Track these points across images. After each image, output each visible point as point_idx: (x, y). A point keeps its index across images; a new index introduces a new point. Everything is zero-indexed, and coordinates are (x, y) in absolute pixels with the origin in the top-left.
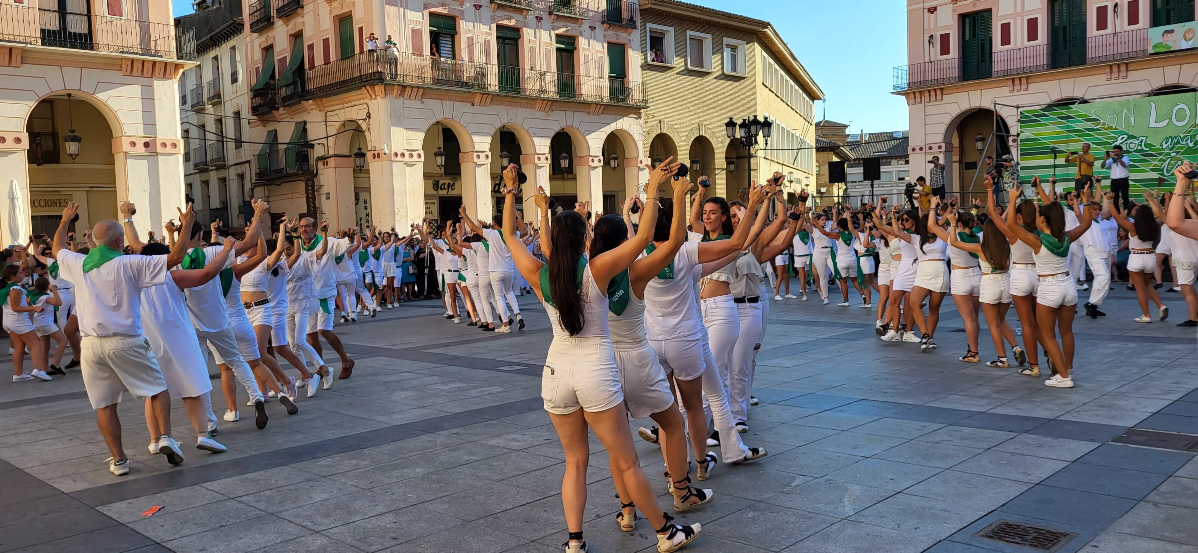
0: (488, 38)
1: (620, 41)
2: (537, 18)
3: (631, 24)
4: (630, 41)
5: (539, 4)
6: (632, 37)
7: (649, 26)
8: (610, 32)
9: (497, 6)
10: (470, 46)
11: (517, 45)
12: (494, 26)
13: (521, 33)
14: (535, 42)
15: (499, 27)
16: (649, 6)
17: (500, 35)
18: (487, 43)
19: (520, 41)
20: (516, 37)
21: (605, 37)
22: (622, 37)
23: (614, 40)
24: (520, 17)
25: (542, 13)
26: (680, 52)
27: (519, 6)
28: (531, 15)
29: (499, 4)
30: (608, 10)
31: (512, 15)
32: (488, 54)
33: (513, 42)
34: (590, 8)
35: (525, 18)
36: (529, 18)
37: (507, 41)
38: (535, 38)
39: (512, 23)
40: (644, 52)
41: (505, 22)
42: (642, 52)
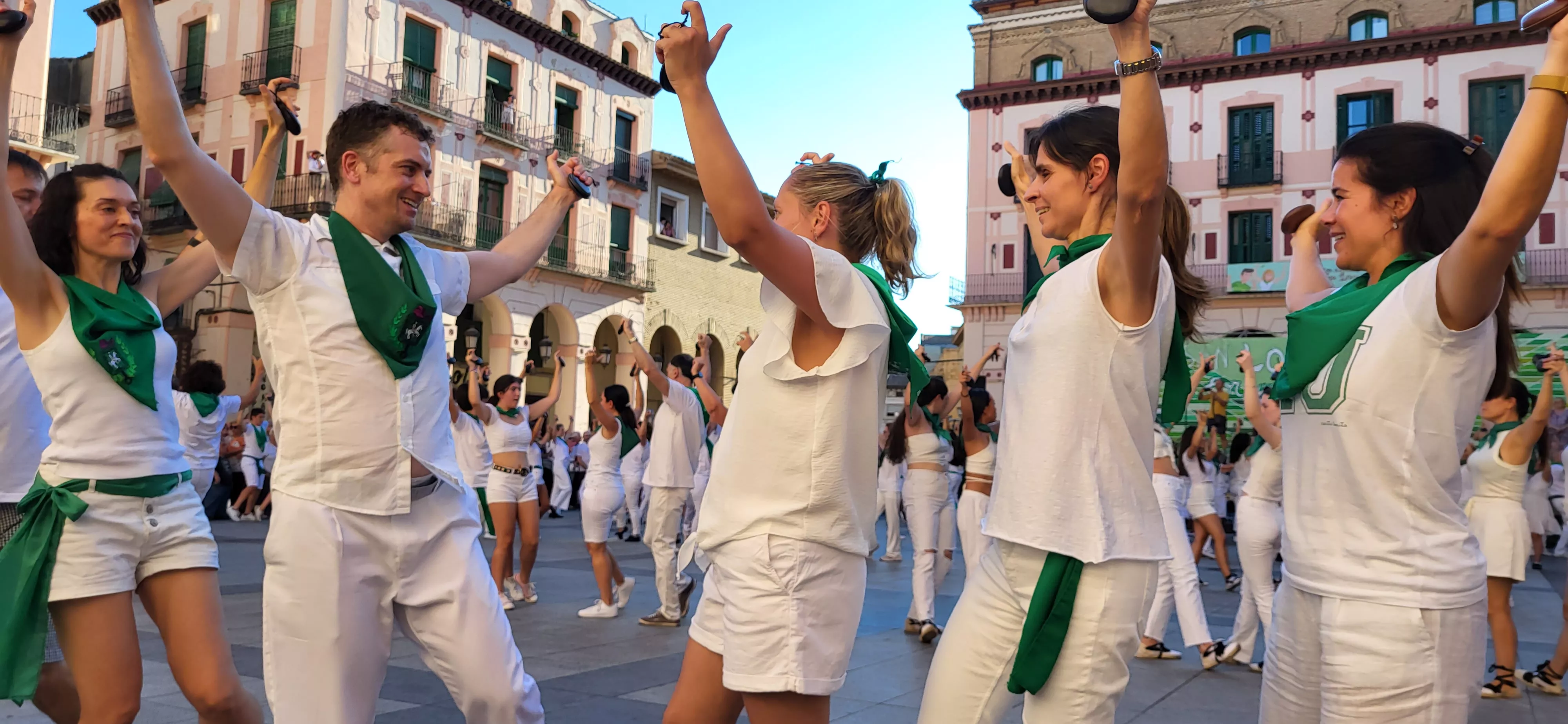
0: (469, 177)
1: (627, 204)
2: (531, 161)
3: (641, 185)
4: (638, 205)
5: (534, 144)
6: (640, 201)
7: (661, 190)
8: (616, 192)
9: (484, 139)
10: (446, 184)
11: (501, 192)
12: (477, 164)
13: (509, 176)
14: (525, 191)
15: (484, 167)
16: (665, 166)
17: (484, 176)
18: (467, 185)
19: (506, 188)
20: (503, 181)
21: (609, 196)
22: (628, 199)
23: (619, 202)
24: (510, 157)
25: (538, 156)
26: (694, 229)
27: (511, 143)
28: (524, 157)
29: (488, 137)
30: (616, 164)
31: (502, 152)
32: (466, 196)
33: (497, 187)
34: (595, 158)
35: (517, 158)
36: (521, 159)
37: (490, 186)
38: (527, 185)
39: (500, 163)
40: (653, 222)
41: (492, 161)
42: (650, 222)
